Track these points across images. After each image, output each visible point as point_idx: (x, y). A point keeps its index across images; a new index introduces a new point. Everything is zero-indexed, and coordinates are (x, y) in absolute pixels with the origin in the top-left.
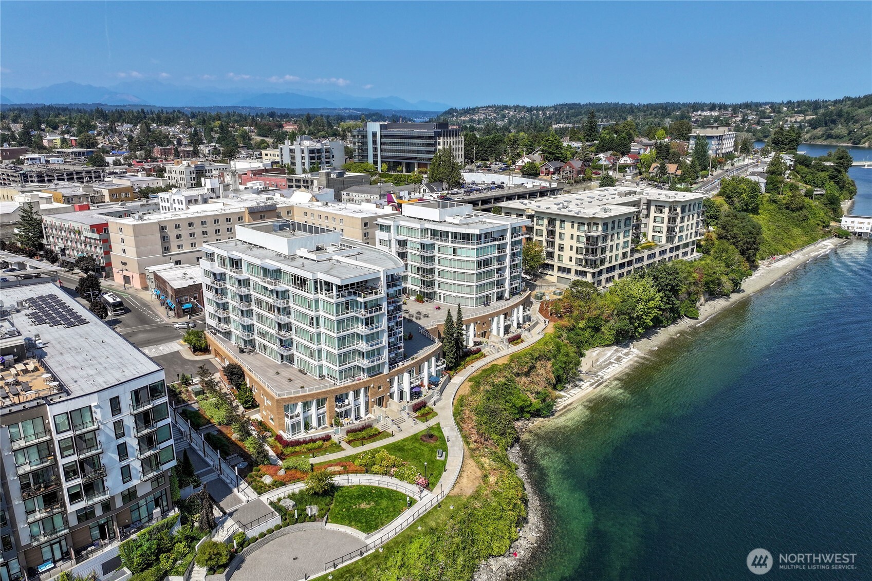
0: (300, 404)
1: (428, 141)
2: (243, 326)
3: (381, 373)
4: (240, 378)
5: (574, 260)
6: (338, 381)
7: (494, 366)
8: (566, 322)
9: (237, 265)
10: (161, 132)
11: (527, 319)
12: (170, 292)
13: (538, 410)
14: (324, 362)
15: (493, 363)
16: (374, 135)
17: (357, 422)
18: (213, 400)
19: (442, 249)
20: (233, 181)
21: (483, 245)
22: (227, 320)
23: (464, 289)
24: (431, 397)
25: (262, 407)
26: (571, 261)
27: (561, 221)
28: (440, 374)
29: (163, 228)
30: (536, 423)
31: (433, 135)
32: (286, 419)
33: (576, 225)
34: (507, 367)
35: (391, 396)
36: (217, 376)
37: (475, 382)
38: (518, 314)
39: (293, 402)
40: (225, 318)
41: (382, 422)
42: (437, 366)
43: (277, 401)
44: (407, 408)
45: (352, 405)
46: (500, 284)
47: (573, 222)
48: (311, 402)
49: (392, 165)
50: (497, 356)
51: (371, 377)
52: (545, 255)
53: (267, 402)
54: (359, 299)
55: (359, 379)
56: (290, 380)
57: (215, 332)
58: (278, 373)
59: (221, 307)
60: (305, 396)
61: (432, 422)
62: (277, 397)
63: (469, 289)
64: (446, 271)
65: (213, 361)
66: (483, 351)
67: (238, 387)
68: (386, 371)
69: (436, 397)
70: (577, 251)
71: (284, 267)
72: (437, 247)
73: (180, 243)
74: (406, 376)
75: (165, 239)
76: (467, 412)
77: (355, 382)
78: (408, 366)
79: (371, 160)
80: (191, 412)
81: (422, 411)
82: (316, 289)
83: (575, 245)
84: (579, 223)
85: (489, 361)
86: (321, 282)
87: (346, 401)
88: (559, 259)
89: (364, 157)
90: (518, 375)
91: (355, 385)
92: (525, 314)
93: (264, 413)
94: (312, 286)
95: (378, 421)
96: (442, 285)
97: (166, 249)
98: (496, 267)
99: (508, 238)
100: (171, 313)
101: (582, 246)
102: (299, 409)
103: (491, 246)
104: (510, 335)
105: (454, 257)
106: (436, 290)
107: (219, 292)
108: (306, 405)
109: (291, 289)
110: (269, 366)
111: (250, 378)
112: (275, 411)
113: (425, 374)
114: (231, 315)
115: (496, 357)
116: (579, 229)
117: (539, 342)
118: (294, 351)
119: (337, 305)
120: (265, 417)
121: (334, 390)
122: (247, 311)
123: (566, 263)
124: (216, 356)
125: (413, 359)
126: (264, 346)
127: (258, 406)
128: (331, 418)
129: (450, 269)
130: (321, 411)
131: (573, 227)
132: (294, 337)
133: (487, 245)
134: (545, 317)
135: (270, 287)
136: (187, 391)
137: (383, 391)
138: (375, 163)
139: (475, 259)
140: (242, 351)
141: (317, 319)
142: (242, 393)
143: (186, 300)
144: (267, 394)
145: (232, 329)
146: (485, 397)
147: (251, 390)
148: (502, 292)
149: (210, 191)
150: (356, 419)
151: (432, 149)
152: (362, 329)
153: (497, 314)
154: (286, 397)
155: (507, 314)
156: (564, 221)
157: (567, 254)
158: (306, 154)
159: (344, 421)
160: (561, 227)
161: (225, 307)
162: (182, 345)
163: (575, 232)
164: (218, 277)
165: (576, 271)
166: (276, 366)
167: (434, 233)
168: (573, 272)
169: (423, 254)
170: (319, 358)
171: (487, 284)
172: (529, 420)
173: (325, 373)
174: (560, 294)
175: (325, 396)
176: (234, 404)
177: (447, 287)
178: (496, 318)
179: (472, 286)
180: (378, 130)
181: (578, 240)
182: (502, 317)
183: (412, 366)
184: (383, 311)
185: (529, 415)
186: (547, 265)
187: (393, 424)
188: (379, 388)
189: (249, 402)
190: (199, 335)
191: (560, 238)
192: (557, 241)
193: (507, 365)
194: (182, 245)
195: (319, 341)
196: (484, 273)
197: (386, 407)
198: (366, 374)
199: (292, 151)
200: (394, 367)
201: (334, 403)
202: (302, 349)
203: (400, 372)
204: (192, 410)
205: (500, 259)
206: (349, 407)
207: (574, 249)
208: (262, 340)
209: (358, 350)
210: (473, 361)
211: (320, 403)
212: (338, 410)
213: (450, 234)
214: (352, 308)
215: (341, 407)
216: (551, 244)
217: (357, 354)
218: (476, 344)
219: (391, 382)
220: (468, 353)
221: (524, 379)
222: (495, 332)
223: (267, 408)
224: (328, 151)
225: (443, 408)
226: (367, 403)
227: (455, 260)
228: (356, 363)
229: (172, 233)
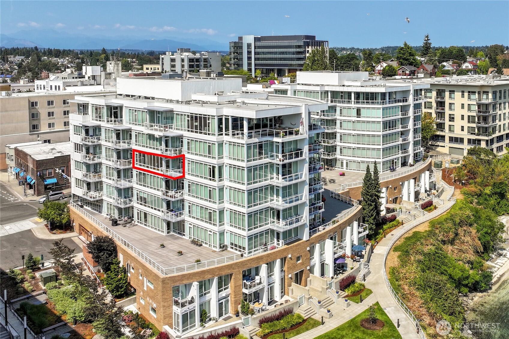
0: (195, 285)
1: (298, 50)
2: (119, 190)
3: (300, 240)
4: (110, 255)
5: (466, 129)
6: (247, 251)
7: (416, 233)
8: (472, 188)
9: (116, 114)
10: (51, 61)
11: (433, 186)
12: (31, 166)
13: (477, 283)
14: (227, 227)
15: (414, 230)
16: (249, 46)
17: (272, 308)
18: (70, 288)
19: (345, 112)
20: (115, 70)
21: (388, 105)
22: (98, 186)
23: (369, 152)
24: (358, 270)
25: (139, 294)
26: (463, 130)
27: (450, 91)
28: (363, 242)
29: (33, 105)
30: (476, 299)
31: (302, 44)
32: (175, 308)
33: (466, 94)
34: (431, 234)
35: (311, 271)
36: (78, 258)
37: (403, 251)
38: (425, 180)
39: (185, 282)
40: (96, 183)
41: (305, 305)
42: (359, 233)
43: (164, 281)
44: (333, 285)
45: (265, 283)
46: (404, 148)
47: (463, 92)
48: (210, 281)
49: (265, 71)
50: (414, 223)
51: (288, 244)
52: (435, 127)
53: (148, 285)
54: (275, 139)
55: (273, 248)
56: (180, 253)
57: (83, 202)
58: (163, 246)
59: (92, 169)
60: (203, 272)
61: (368, 302)
62: (162, 276)
63: (375, 152)
64: (349, 135)
65: (76, 240)
66: (399, 218)
67: (107, 269)
68: (306, 237)
69: (363, 271)
70: (469, 119)
71: (177, 108)
72: (338, 109)
73: (51, 121)
74: (329, 243)
75: (34, 116)
76: (406, 287)
77: (269, 252)
78: (330, 231)
79: (245, 68)
80: (34, 307)
81: (351, 289)
82: (220, 129)
83: (466, 113)
84: (469, 92)
85: (409, 228)
86: (227, 120)
87: (257, 278)
88: (450, 130)
89: (239, 65)
90: (444, 242)
91: (268, 255)
92: (431, 181)
93: (142, 302)
94: (214, 124)
95: (298, 304)
96: (344, 151)
97: (34, 127)
98: (400, 129)
99: (411, 100)
100: (31, 192)
101: (474, 114)
102: (194, 291)
103: (396, 107)
104: (421, 202)
105: (359, 119)
106: (338, 156)
107: (91, 151)
108: (203, 287)
109: (186, 134)
110: (151, 239)
111: (125, 253)
112: (159, 297)
113: (347, 243)
114: (104, 179)
115: (415, 225)
116: (469, 98)
117: (453, 207)
118: (185, 217)
119: (249, 146)
120: (144, 307)
121: (242, 262)
122: (125, 170)
123: (458, 133)
124: (80, 234)
125: (334, 222)
126: (145, 214)
127: (133, 294)
128: (236, 303)
129: (354, 132)
130: (223, 294)
131: (463, 96)
132: (186, 197)
133: (391, 105)
134: (450, 183)
135: (157, 134)
136: (34, 278)
137: (302, 264)
138: (250, 70)
139: (381, 120)
140: (115, 223)
141: (220, 168)
142: (113, 275)
143: (50, 174)
144: (148, 273)
145: (104, 198)
146: (419, 269)
147: (125, 271)
148: (405, 157)
149: (91, 78)
150: (269, 304)
151: (302, 56)
152: (278, 181)
153: (407, 178)
154: (175, 274)
155: (416, 178)
156: (454, 91)
157: (458, 123)
158: (186, 63)
159: (256, 306)
160: (450, 97)
161: (96, 168)
162: (36, 223)
163: (466, 101)
164: (91, 132)
165: (469, 141)
166: (161, 238)
167: (335, 94)
168: (466, 141)
169: (323, 117)
170: (220, 222)
171: (392, 147)
172: (466, 296)
173: (227, 242)
174: (458, 162)
175: (229, 272)
176: (100, 291)
177: (350, 152)
178: (406, 183)
179: (379, 149)
180: (252, 42)
181: (469, 109)
182: (412, 181)
183: (334, 230)
184: (304, 157)
185: (466, 290)
186: (438, 136)
187: (321, 307)
188: (298, 259)
189: (122, 287)
190: (61, 209)
191: (450, 108)
192: (447, 112)
193: (430, 232)
194: (53, 124)
195: (221, 198)
196: (390, 134)
197: (306, 285)
198: (281, 241)
199: (173, 60)
200: (315, 232)
201: (241, 282)
202: (196, 212)
203: (321, 239)
204: (36, 303)
205: (404, 121)
206: (260, 286)
207: (466, 118)
208: (142, 208)
209: (272, 209)
210: (391, 229)
211: (222, 283)
212: (246, 291)
213: (353, 95)
214: (266, 154)
215: (250, 287)
216: (441, 115)
217: (270, 213)
218: (388, 210)
219: (311, 252)
220: (385, 221)
221: (450, 247)
222: (405, 198)
223: (149, 294)
224: (205, 60)
225: (376, 284)
226: (283, 280)
227: (358, 121)
228: (269, 226)
229: (43, 110)
